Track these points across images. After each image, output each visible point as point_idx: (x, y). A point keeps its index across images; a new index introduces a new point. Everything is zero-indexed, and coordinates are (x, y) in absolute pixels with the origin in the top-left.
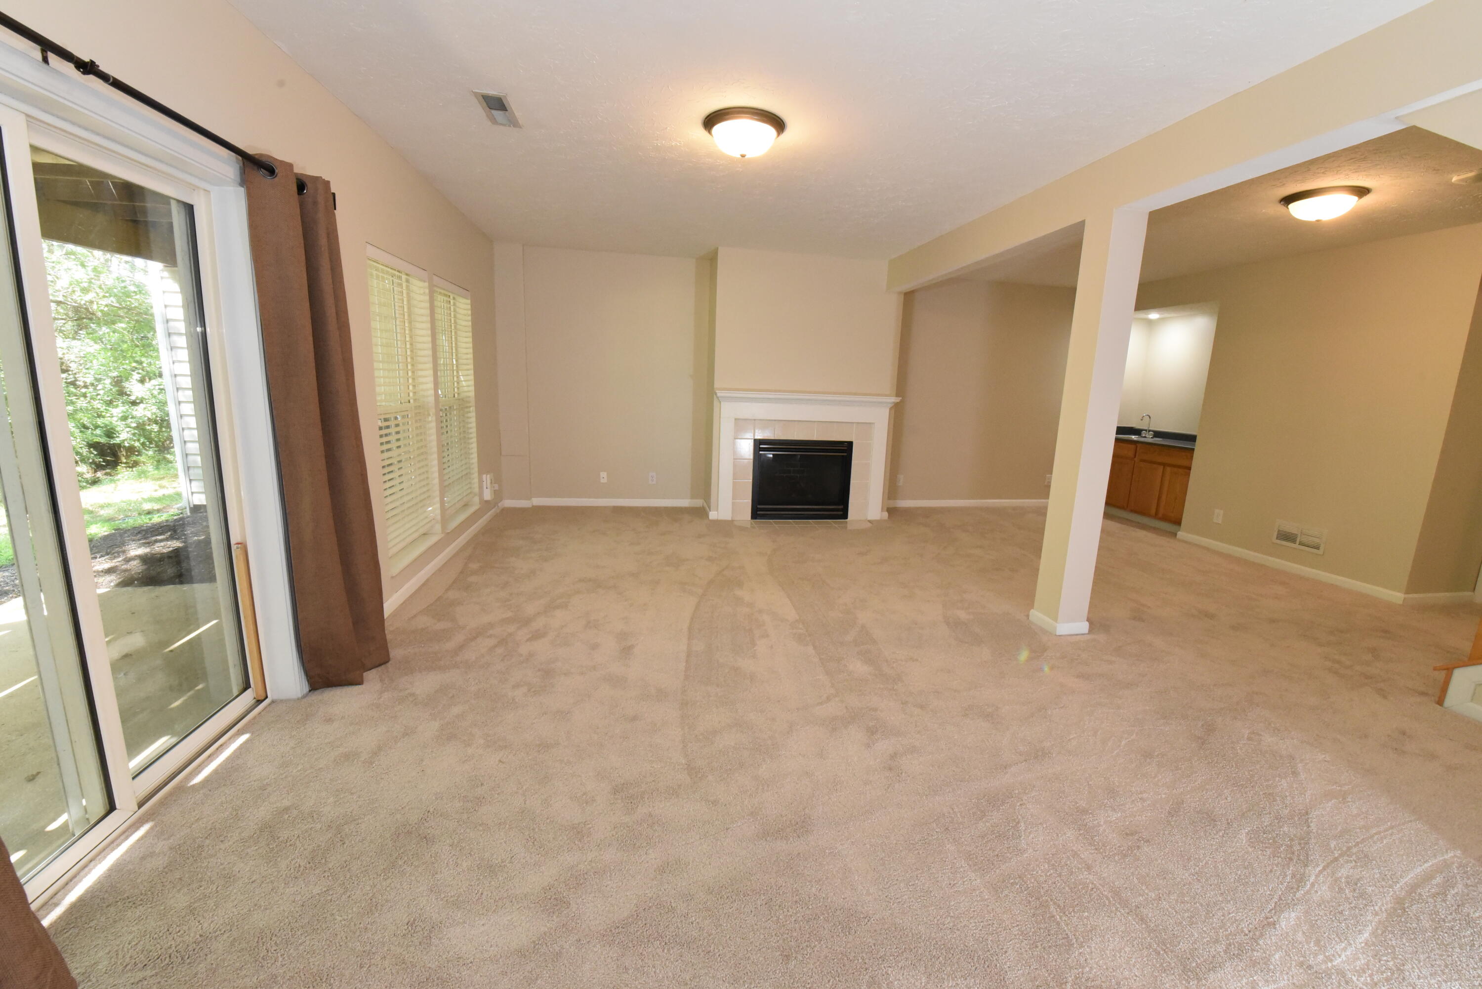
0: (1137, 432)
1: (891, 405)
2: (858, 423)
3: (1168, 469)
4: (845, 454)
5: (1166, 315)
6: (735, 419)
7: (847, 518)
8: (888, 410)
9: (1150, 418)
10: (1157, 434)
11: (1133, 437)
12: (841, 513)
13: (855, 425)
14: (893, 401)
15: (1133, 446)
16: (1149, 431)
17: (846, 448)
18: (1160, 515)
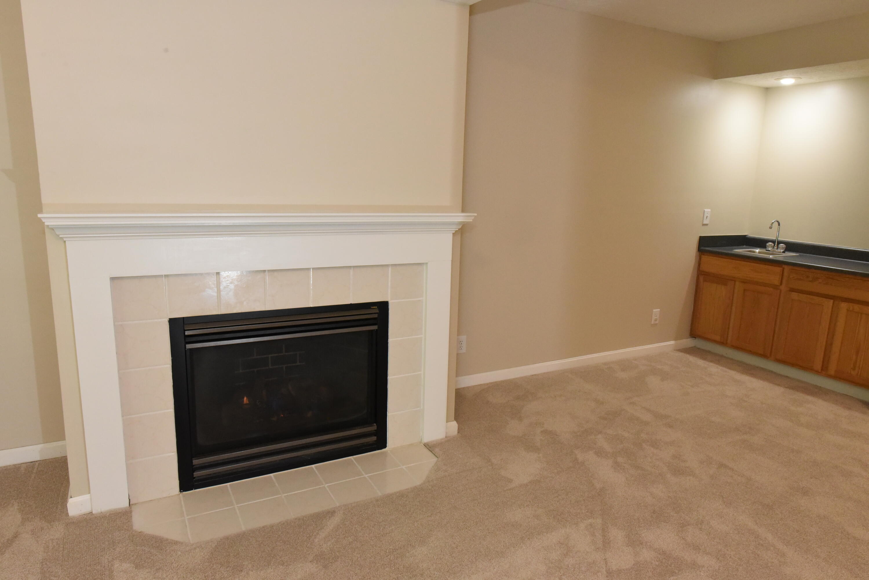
0: (761, 243)
1: (455, 228)
2: (395, 265)
3: (844, 306)
4: (375, 327)
5: (804, 80)
6: (113, 279)
7: (385, 446)
8: (451, 236)
9: (779, 225)
10: (791, 247)
11: (757, 250)
12: (374, 438)
13: (390, 269)
14: (461, 220)
15: (778, 269)
16: (779, 242)
17: (376, 316)
18: (832, 370)
